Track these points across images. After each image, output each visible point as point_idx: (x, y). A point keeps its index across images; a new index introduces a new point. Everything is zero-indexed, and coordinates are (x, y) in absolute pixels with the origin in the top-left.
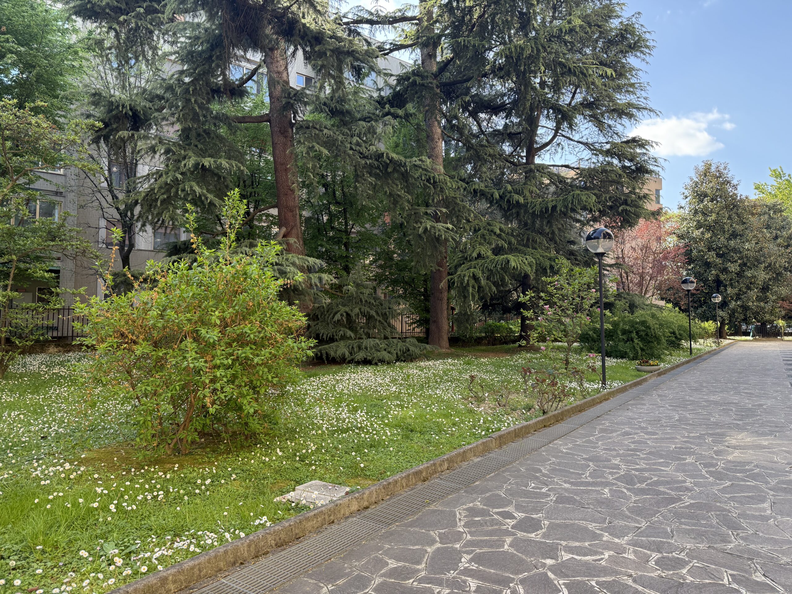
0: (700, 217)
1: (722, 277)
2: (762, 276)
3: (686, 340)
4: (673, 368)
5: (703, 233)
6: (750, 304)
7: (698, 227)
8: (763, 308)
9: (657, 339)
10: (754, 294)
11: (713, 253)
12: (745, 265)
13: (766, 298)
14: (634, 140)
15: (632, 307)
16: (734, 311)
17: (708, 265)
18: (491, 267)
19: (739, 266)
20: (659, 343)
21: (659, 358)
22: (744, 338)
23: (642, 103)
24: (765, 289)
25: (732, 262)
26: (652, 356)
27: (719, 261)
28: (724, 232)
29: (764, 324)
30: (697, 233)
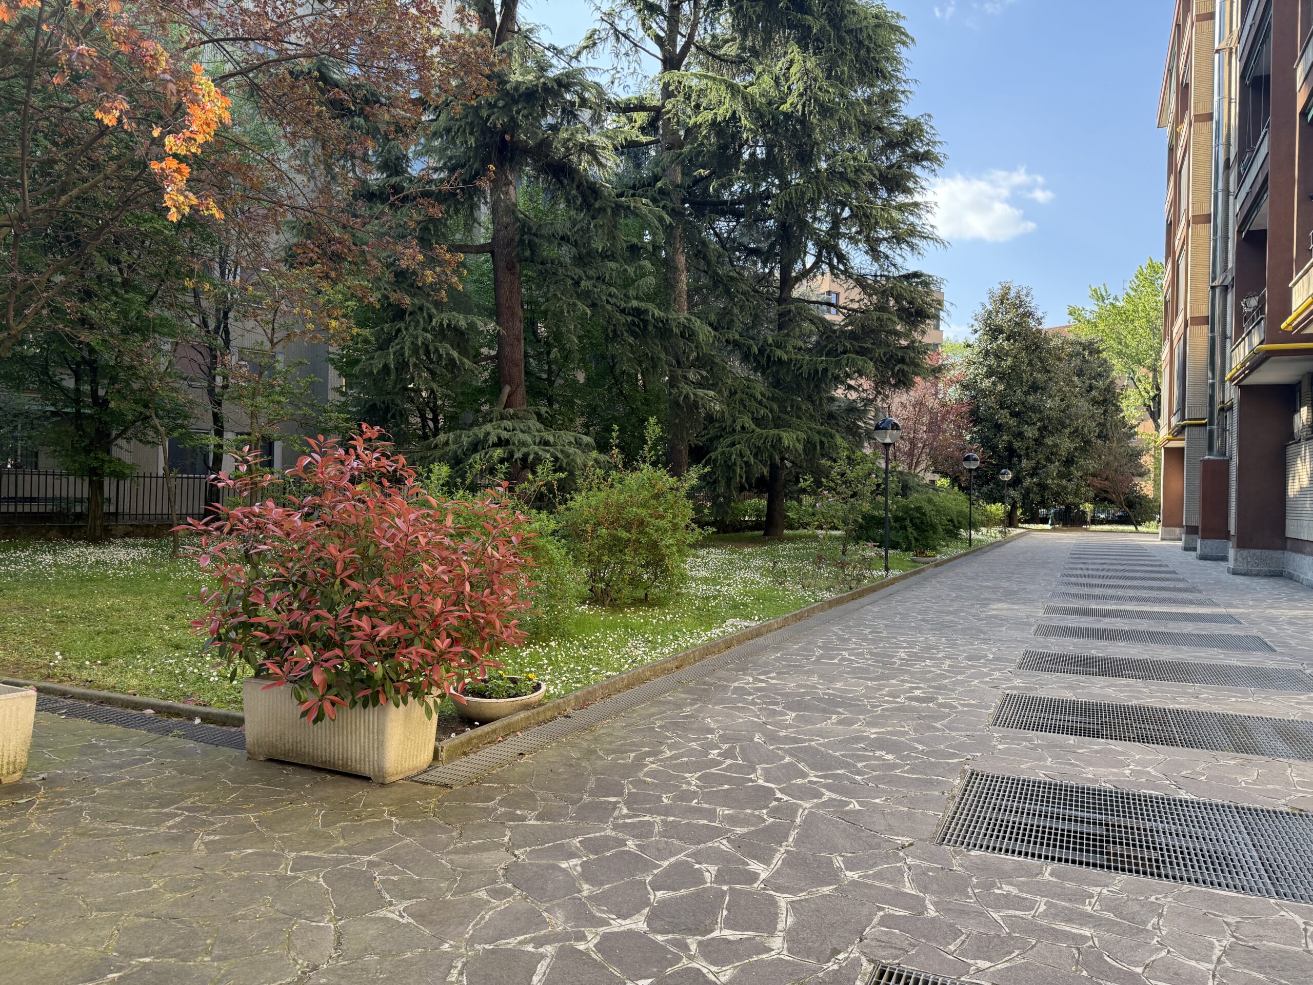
0: (992, 361)
1: (1016, 444)
2: (1066, 445)
3: (965, 530)
4: (949, 560)
5: (994, 384)
6: (1049, 481)
7: (988, 375)
8: (1065, 488)
9: (933, 527)
10: (1054, 468)
11: (1005, 412)
12: (1045, 428)
13: (1070, 473)
15: (905, 489)
16: (1028, 491)
17: (998, 427)
18: (760, 443)
19: (1039, 429)
20: (934, 533)
21: (934, 549)
22: (1041, 526)
23: (927, 230)
24: (1069, 462)
25: (1029, 425)
26: (927, 547)
27: (1013, 422)
28: (1022, 383)
29: (1067, 508)
30: (987, 383)
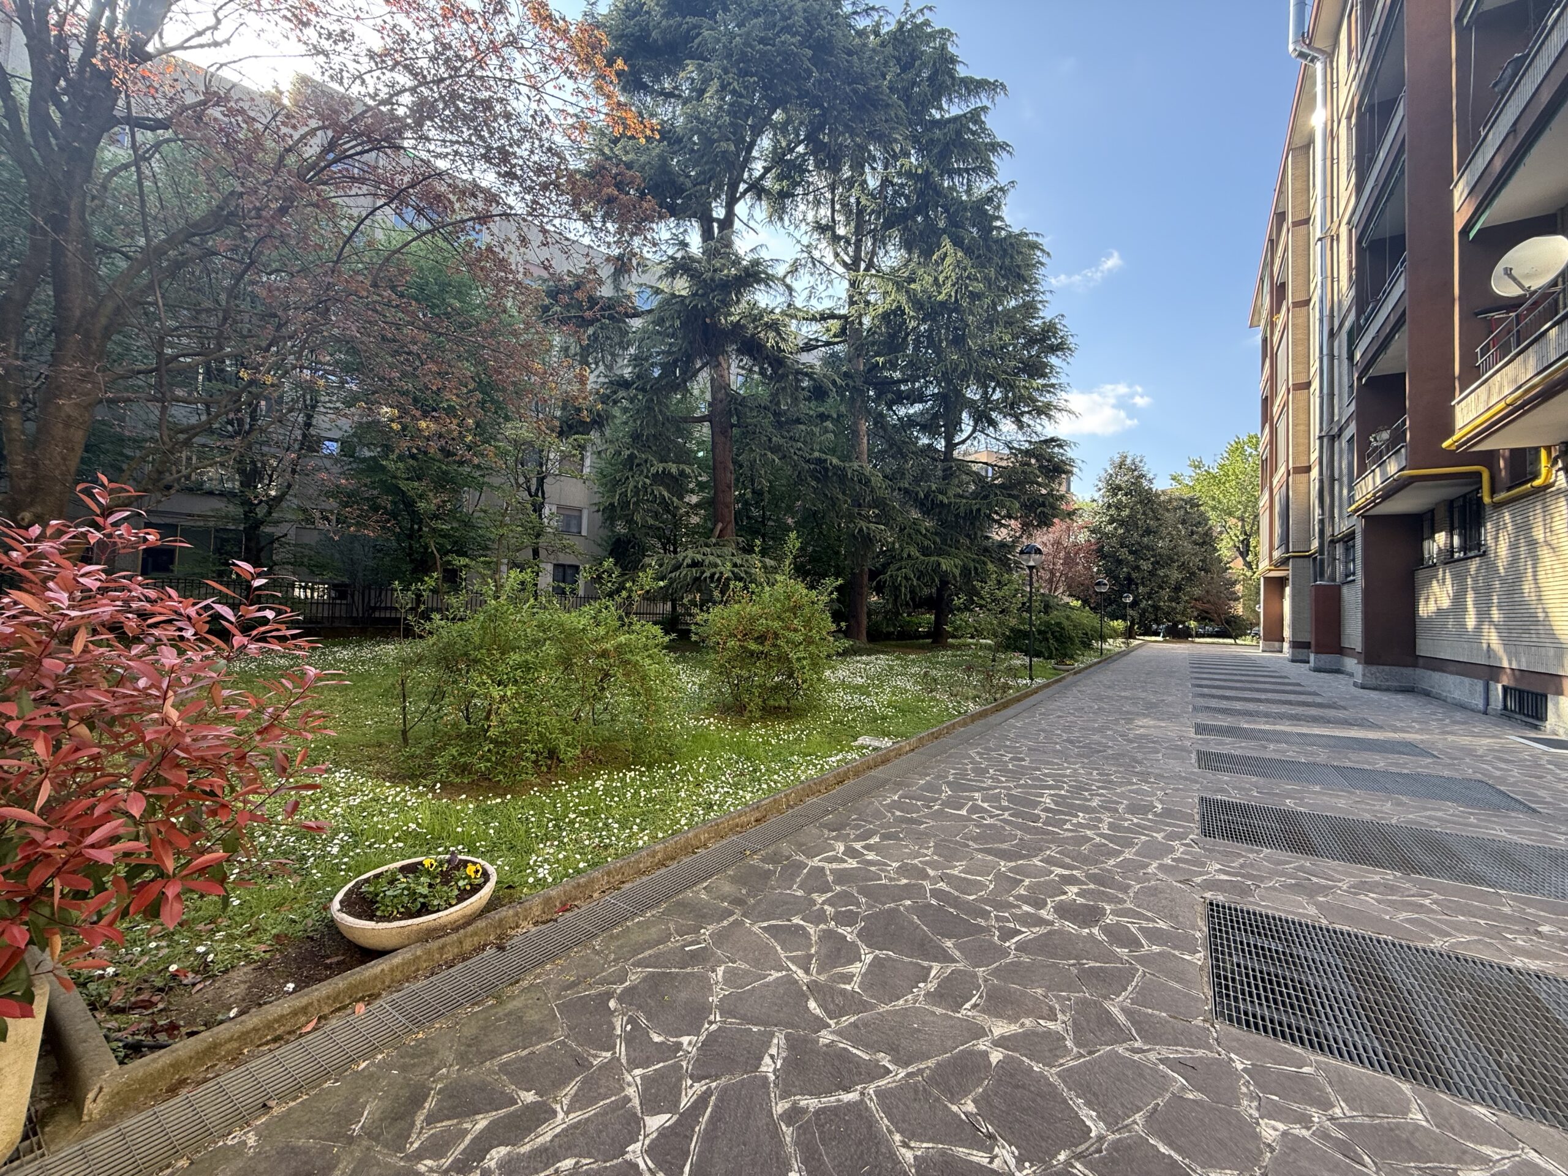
0: (1113, 511)
1: (1134, 575)
2: (1175, 575)
3: (1097, 640)
4: (1086, 668)
5: (1115, 529)
6: (1162, 604)
7: (1111, 522)
8: (1175, 608)
9: (1071, 639)
10: (1165, 593)
11: (1125, 550)
12: (1157, 562)
13: (1179, 598)
14: (1052, 440)
15: (1047, 608)
16: (1144, 611)
17: (1119, 562)
18: (922, 568)
19: (1152, 564)
20: (1072, 644)
21: (1072, 658)
22: (1154, 638)
23: (1062, 404)
24: (1178, 588)
25: (1145, 560)
26: (1065, 655)
27: (1131, 558)
28: (1138, 528)
29: (1175, 625)
30: (1110, 528)
